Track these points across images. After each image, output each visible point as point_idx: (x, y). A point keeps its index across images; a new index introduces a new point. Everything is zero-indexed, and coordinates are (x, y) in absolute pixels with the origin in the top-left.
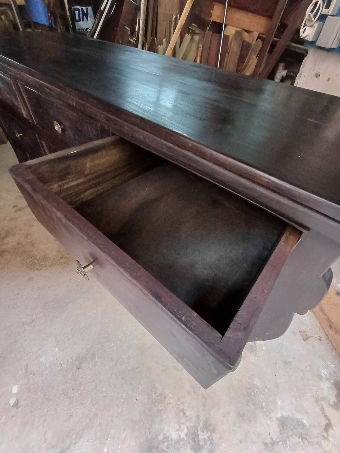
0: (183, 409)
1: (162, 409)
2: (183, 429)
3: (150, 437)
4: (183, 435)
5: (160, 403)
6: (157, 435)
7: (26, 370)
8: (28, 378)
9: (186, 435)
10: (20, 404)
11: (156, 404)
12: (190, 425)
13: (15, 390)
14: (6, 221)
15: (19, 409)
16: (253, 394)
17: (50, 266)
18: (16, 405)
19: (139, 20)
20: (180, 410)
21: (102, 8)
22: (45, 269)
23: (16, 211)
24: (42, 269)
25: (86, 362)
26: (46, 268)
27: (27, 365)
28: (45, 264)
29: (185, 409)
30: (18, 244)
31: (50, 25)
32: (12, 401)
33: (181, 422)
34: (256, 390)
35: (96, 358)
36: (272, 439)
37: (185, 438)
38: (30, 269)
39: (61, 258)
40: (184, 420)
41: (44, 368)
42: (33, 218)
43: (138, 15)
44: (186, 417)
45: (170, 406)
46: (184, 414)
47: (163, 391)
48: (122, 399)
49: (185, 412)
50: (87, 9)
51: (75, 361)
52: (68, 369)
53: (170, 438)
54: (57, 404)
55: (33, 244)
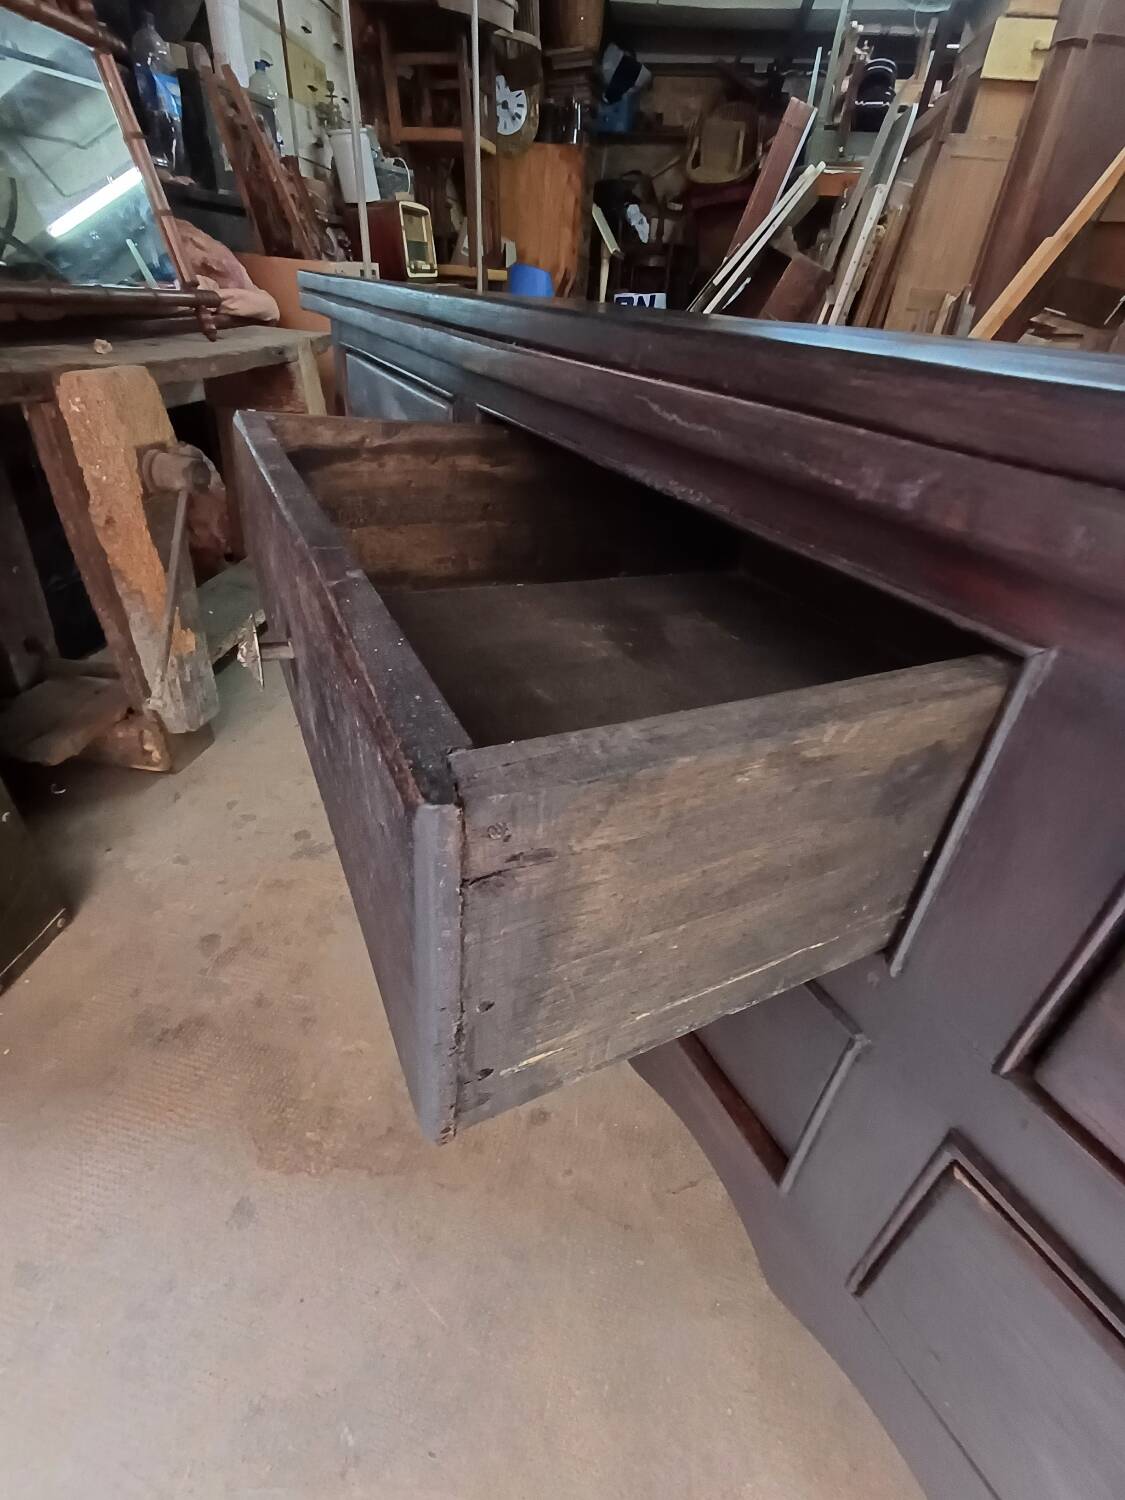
14: (256, 888)
17: (337, 1162)
19: (831, 307)
21: (716, 282)
22: (313, 1171)
23: (298, 855)
24: (300, 1170)
26: (318, 1169)
30: (260, 1002)
38: (260, 1149)
39: (390, 1130)
42: (341, 897)
43: (828, 293)
50: (653, 299)
55: (309, 1020)
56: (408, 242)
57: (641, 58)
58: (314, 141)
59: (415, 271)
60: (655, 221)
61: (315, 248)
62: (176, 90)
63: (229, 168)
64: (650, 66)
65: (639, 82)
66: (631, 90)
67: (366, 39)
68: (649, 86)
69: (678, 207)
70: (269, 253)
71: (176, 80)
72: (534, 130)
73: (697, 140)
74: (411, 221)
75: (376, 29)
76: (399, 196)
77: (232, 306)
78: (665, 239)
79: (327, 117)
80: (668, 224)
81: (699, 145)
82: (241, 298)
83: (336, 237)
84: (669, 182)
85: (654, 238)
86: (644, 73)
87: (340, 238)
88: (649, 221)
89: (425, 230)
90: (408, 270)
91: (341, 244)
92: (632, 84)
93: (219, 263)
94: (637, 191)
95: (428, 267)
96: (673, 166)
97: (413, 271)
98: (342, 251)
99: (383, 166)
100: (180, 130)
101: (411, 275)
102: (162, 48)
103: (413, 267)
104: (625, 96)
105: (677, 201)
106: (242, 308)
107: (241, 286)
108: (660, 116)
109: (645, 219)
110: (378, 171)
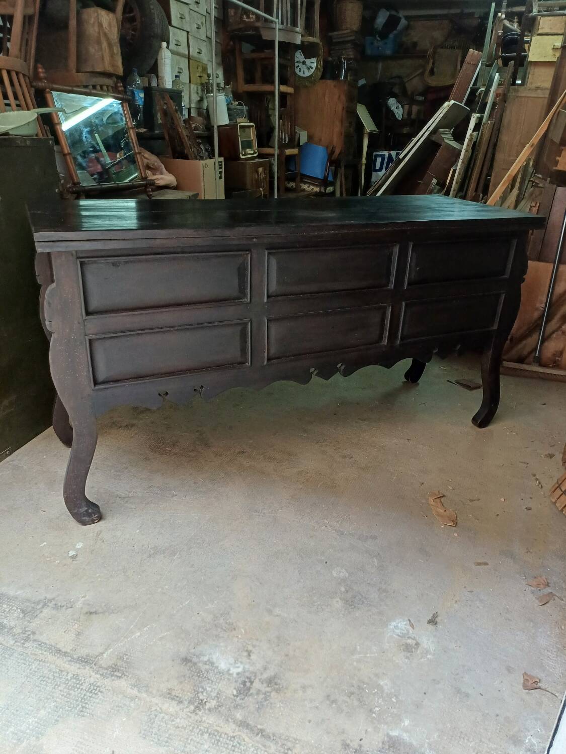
0: (251, 651)
1: (223, 637)
2: (238, 667)
3: (192, 651)
4: (234, 671)
5: (225, 630)
6: (202, 654)
7: (98, 535)
8: (96, 542)
9: (238, 674)
10: (77, 559)
11: (219, 629)
12: (249, 669)
13: (79, 545)
15: (74, 562)
16: (367, 691)
17: (176, 454)
18: (74, 558)
20: (246, 649)
25: (162, 555)
26: (169, 455)
27: (101, 532)
28: (170, 451)
29: (253, 653)
31: (324, 178)
32: (72, 553)
33: (240, 660)
34: (376, 690)
35: (175, 557)
36: (361, 746)
37: (235, 675)
40: (245, 660)
41: (115, 541)
44: (249, 659)
45: (236, 640)
46: (249, 655)
47: (236, 622)
48: (182, 605)
49: (251, 654)
51: (150, 548)
52: (138, 553)
53: (216, 665)
54: (111, 575)
56: (241, 141)
57: (402, 14)
58: (199, 99)
59: (245, 155)
60: (407, 107)
61: (195, 154)
62: (142, 95)
63: (160, 121)
64: (407, 18)
65: (400, 27)
66: (395, 32)
67: (229, 47)
68: (408, 28)
69: (421, 98)
70: (175, 157)
71: (143, 91)
72: (320, 74)
73: (431, 61)
74: (244, 131)
75: (234, 43)
76: (239, 120)
77: (157, 182)
78: (413, 116)
79: (206, 88)
80: (415, 109)
81: (433, 64)
82: (162, 179)
83: (205, 147)
84: (414, 84)
85: (406, 116)
86: (403, 22)
87: (207, 147)
88: (403, 107)
89: (252, 135)
90: (241, 155)
91: (206, 150)
92: (395, 28)
93: (153, 165)
94: (396, 90)
95: (252, 152)
96: (418, 75)
97: (243, 155)
98: (207, 153)
99: (232, 107)
100: (142, 110)
101: (242, 157)
102: (139, 81)
103: (243, 153)
104: (391, 36)
105: (421, 94)
106: (161, 183)
107: (162, 173)
108: (415, 44)
109: (400, 106)
110: (229, 109)
